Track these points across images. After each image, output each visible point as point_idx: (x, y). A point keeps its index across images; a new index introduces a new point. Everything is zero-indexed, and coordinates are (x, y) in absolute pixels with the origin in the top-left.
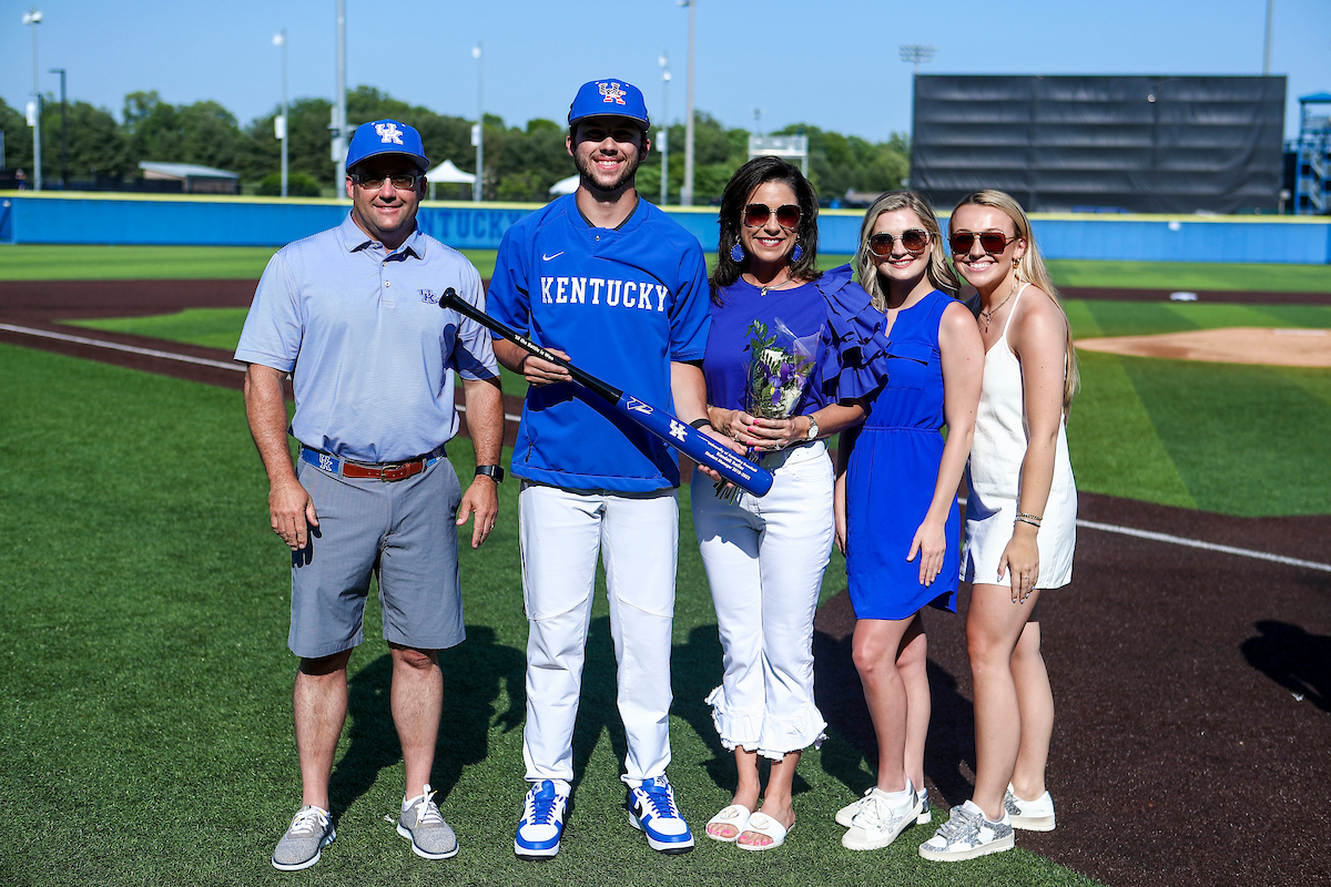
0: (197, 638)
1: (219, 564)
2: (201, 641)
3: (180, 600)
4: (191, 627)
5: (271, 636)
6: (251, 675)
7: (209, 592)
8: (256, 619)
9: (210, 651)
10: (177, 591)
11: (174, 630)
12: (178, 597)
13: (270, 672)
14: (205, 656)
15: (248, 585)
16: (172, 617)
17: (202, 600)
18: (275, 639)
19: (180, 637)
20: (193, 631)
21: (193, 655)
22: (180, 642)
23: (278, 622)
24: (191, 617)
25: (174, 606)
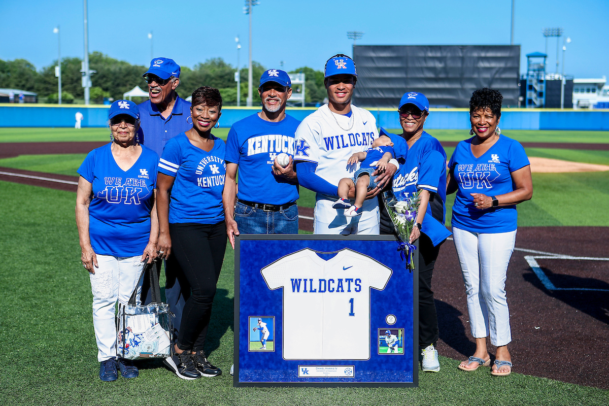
0: (48, 276)
1: (53, 252)
2: (50, 277)
3: (39, 264)
4: (45, 273)
5: (78, 275)
6: (72, 287)
7: (51, 261)
8: (71, 270)
9: (55, 280)
10: (38, 261)
11: (39, 274)
12: (38, 263)
13: (79, 286)
14: (53, 281)
15: (66, 259)
16: (37, 269)
17: (49, 264)
18: (79, 276)
19: (42, 276)
20: (47, 274)
21: (48, 281)
22: (42, 278)
23: (80, 270)
24: (45, 269)
25: (38, 266)
